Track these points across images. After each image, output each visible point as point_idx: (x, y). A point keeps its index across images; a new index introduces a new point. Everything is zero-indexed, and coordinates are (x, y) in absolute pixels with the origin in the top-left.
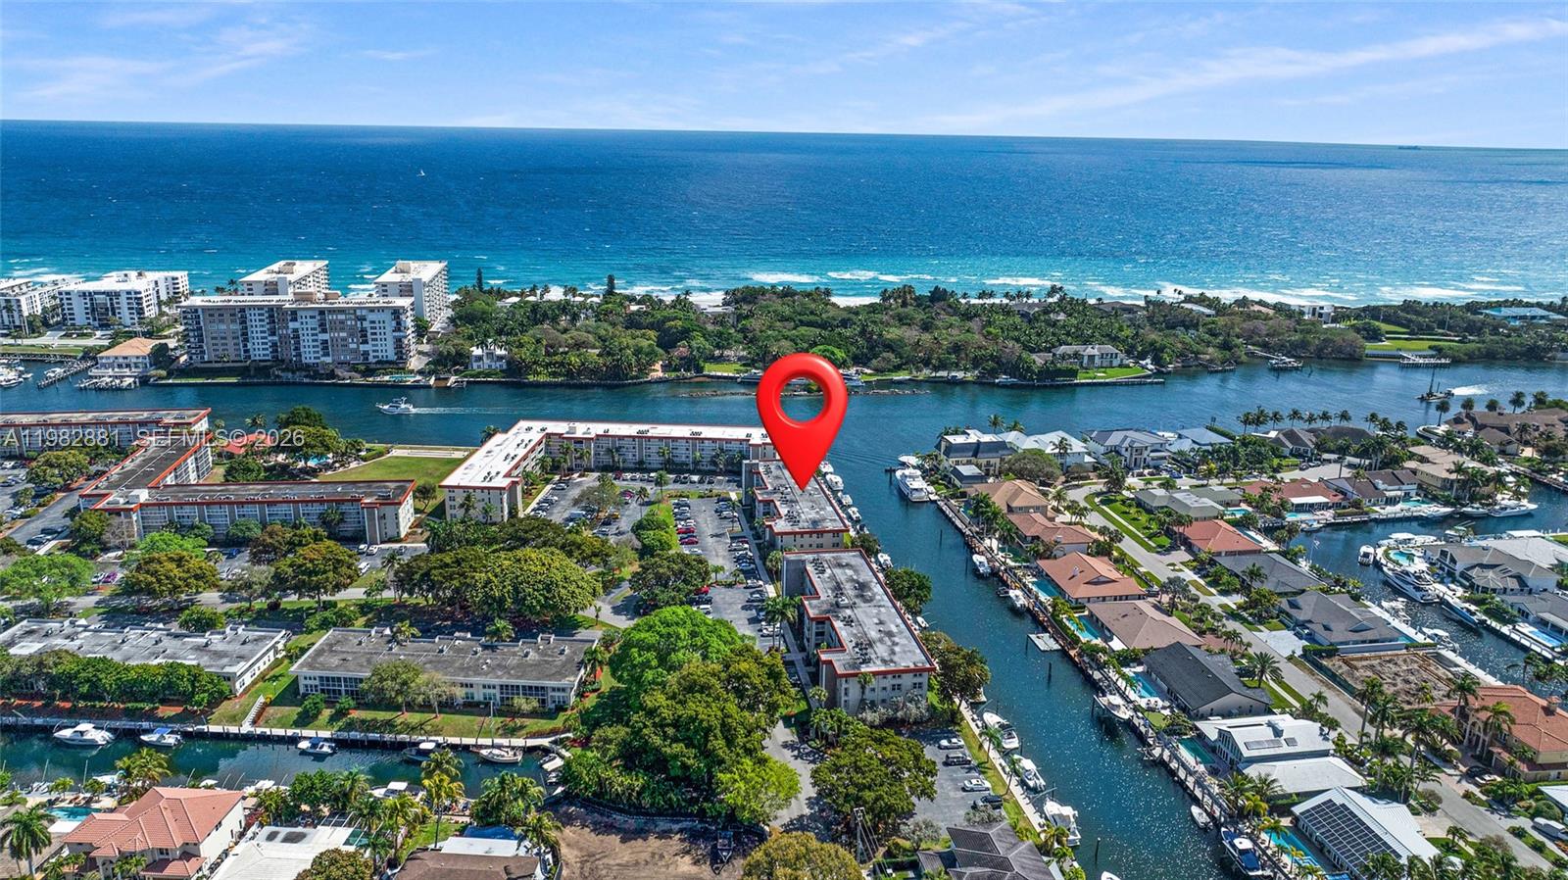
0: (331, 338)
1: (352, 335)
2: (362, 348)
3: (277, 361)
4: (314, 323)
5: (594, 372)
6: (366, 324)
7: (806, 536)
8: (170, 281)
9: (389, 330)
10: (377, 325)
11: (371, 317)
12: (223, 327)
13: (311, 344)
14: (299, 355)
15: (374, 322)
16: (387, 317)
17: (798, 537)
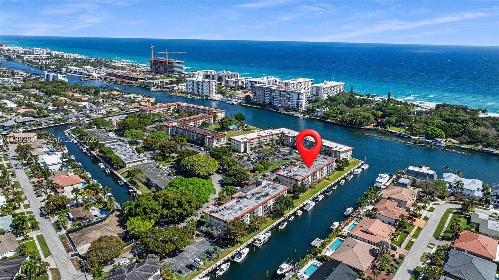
0: (282, 99)
1: (287, 99)
2: (289, 103)
3: (270, 104)
4: (278, 94)
5: (345, 121)
6: (290, 96)
7: (286, 178)
8: (275, 81)
9: (296, 99)
10: (293, 97)
11: (292, 94)
12: (260, 92)
13: (277, 100)
14: (274, 103)
15: (292, 96)
16: (296, 95)
17: (284, 177)
